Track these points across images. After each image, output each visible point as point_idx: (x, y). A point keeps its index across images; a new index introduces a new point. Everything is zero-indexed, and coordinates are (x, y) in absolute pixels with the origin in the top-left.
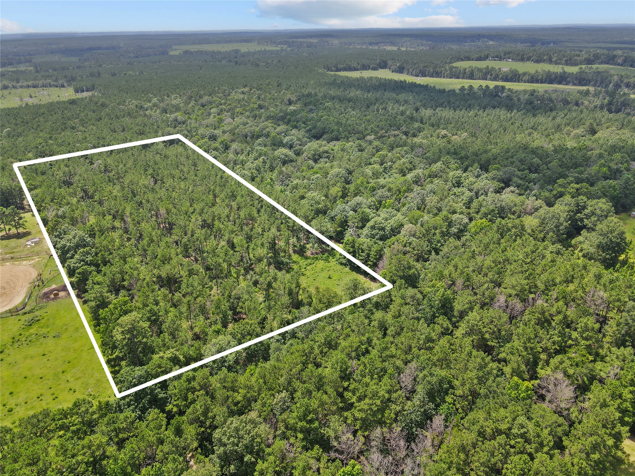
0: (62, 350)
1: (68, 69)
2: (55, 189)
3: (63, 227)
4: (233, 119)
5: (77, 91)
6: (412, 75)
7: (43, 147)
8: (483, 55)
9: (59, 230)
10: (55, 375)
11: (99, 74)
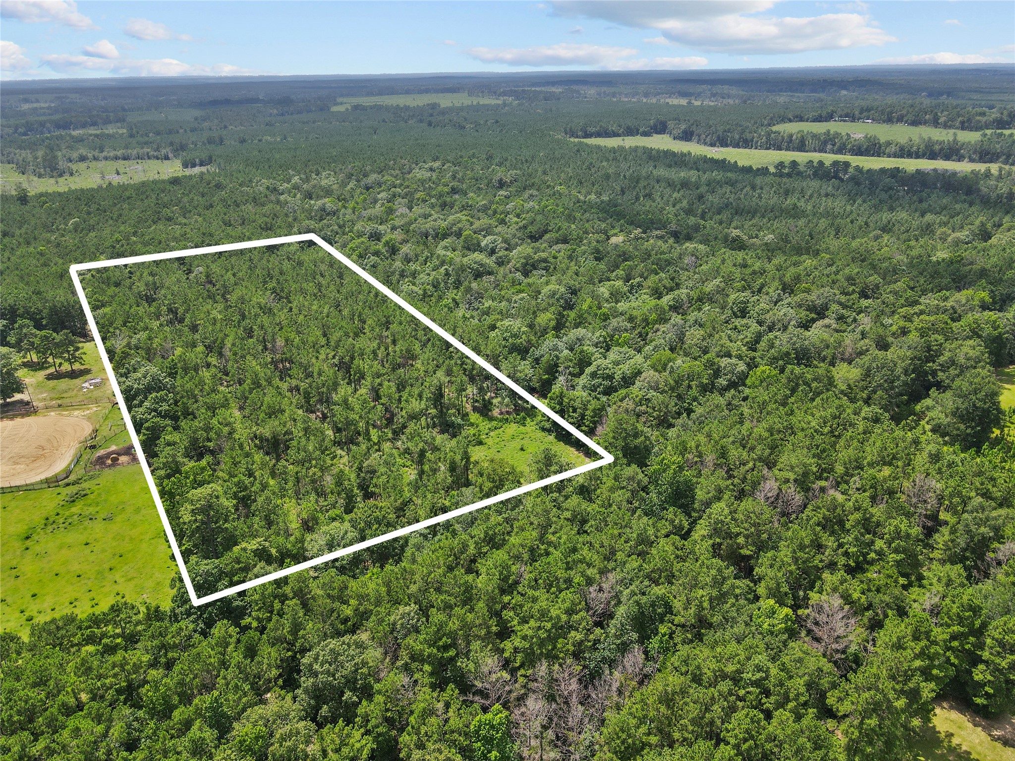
0: (114, 538)
1: (178, 132)
2: (131, 307)
3: (133, 362)
4: (410, 208)
5: (185, 165)
6: (705, 144)
7: (123, 246)
8: (824, 114)
9: (127, 366)
10: (99, 572)
11: (221, 141)
